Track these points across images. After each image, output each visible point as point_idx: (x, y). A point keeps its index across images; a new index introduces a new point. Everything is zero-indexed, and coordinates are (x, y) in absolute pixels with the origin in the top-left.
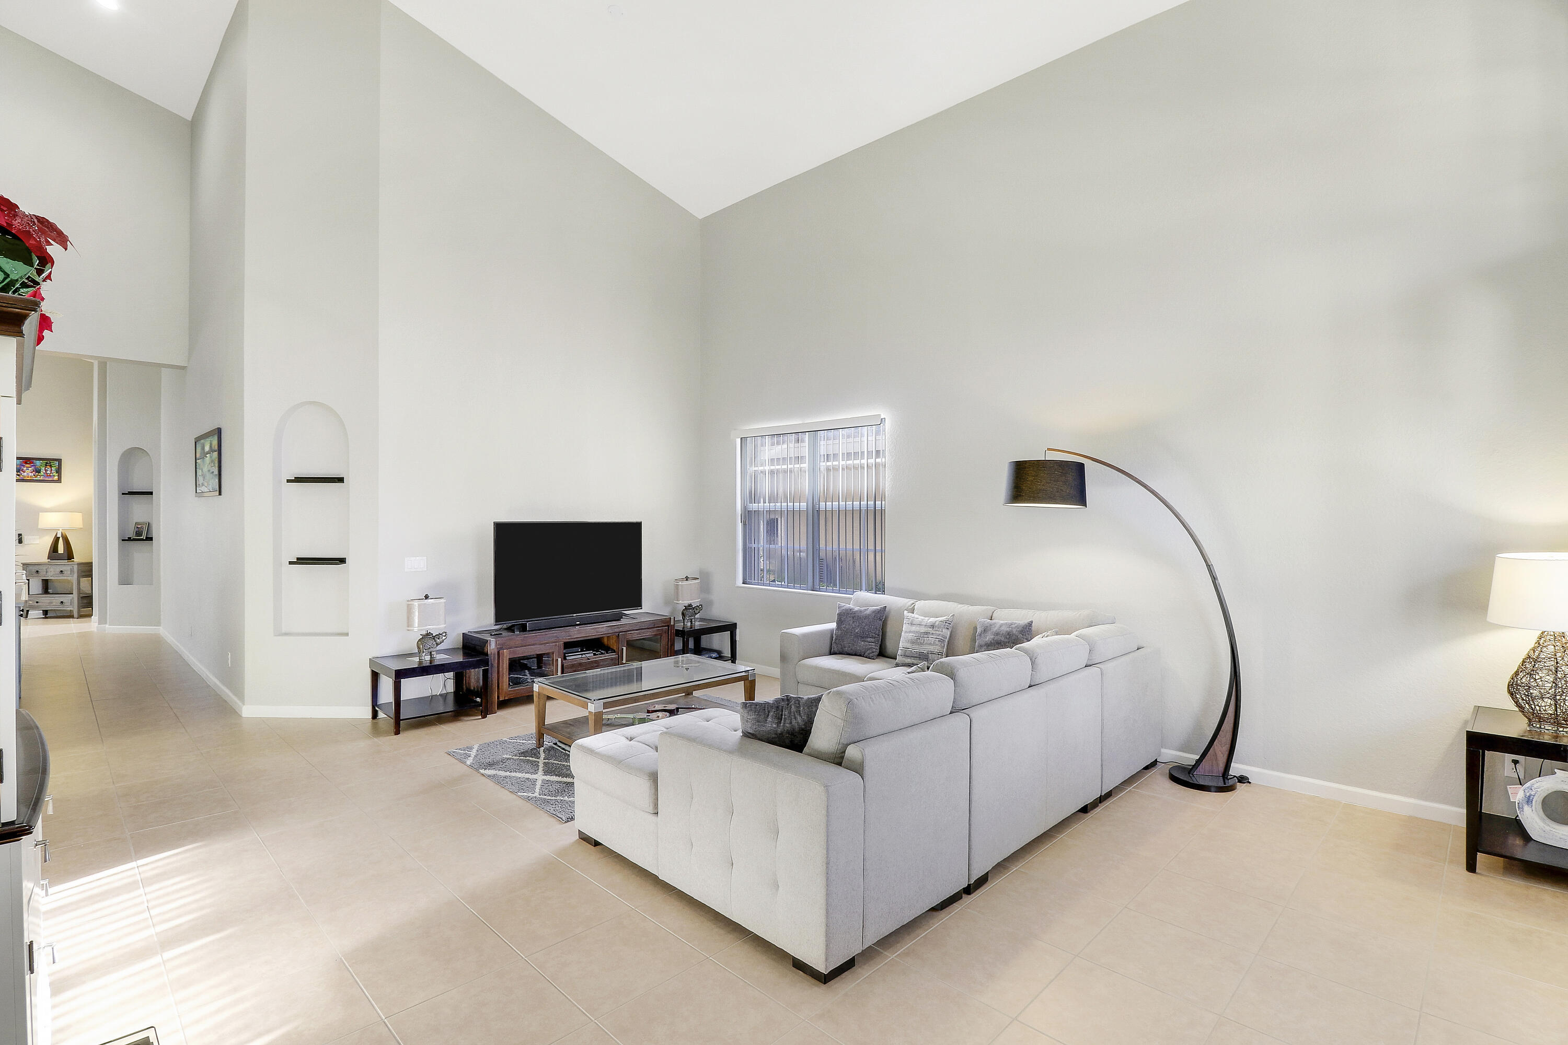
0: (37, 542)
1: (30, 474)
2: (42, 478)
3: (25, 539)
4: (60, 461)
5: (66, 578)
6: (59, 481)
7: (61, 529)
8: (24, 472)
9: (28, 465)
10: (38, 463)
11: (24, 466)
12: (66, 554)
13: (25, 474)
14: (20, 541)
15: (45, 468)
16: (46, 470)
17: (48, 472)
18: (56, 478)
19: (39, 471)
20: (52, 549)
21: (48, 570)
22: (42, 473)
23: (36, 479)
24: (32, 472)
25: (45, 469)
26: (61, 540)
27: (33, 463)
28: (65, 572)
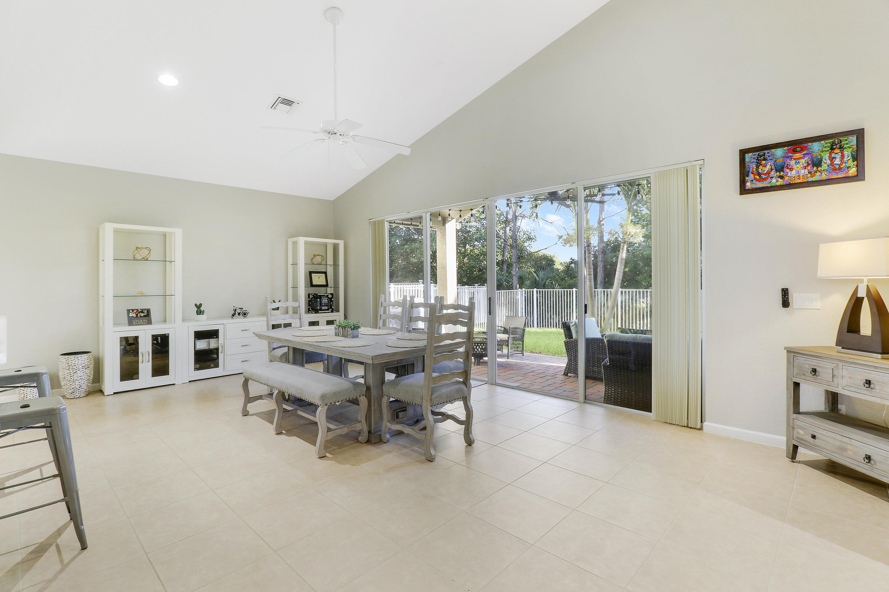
0: (818, 304)
1: (803, 171)
2: (824, 176)
3: (793, 298)
4: (860, 134)
5: (878, 401)
6: (860, 176)
7: (865, 279)
8: (791, 169)
9: (797, 155)
10: (816, 147)
11: (791, 158)
12: (879, 338)
13: (794, 172)
14: (786, 303)
15: (830, 154)
16: (832, 159)
17: (837, 161)
18: (853, 171)
19: (817, 163)
20: (846, 325)
21: (836, 372)
22: (824, 167)
23: (814, 179)
24: (805, 168)
25: (829, 157)
26: (866, 304)
27: (805, 148)
28: (877, 387)
